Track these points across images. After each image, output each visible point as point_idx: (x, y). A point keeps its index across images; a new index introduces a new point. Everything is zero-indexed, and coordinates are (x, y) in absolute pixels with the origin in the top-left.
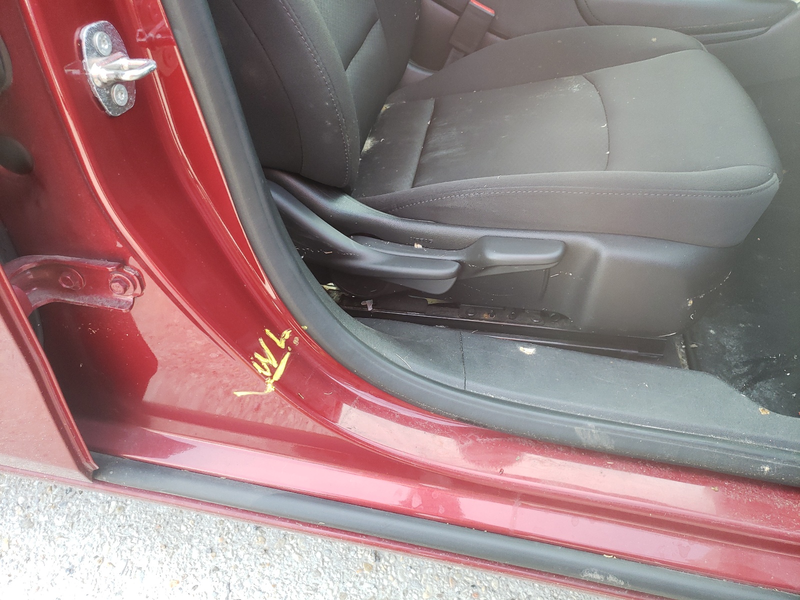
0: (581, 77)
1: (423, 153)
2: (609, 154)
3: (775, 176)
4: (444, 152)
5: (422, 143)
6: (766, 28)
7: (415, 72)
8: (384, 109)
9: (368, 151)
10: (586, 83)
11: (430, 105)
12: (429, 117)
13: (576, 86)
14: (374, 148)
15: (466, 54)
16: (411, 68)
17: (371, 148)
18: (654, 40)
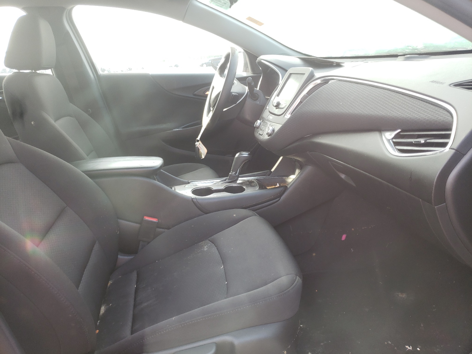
0: (207, 241)
1: (135, 306)
2: (227, 284)
3: (298, 278)
4: (146, 304)
5: (133, 300)
6: (279, 198)
7: (123, 258)
8: (109, 284)
9: (103, 314)
10: (210, 244)
11: (134, 276)
12: (135, 283)
13: (206, 247)
14: (106, 311)
15: (149, 243)
16: (120, 257)
17: (105, 312)
18: (235, 215)
